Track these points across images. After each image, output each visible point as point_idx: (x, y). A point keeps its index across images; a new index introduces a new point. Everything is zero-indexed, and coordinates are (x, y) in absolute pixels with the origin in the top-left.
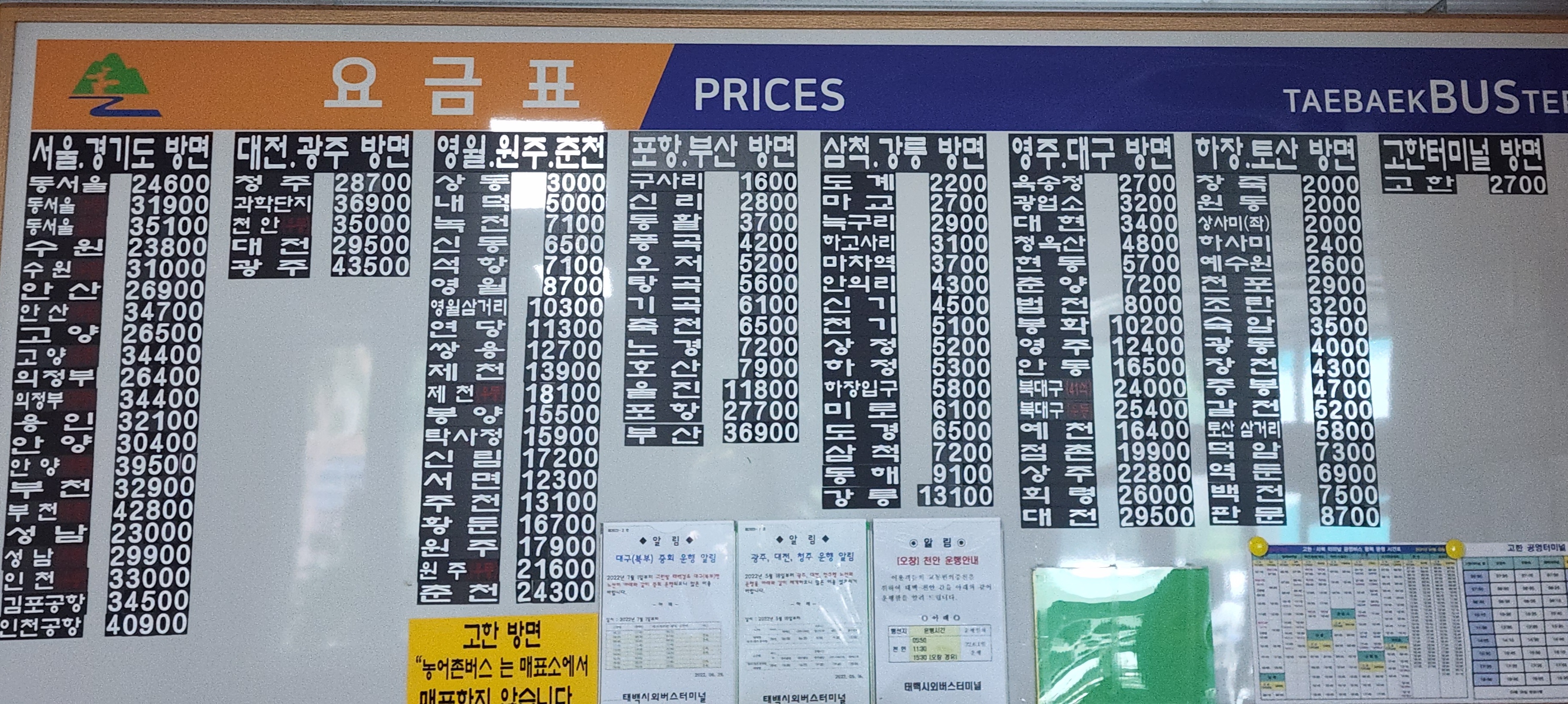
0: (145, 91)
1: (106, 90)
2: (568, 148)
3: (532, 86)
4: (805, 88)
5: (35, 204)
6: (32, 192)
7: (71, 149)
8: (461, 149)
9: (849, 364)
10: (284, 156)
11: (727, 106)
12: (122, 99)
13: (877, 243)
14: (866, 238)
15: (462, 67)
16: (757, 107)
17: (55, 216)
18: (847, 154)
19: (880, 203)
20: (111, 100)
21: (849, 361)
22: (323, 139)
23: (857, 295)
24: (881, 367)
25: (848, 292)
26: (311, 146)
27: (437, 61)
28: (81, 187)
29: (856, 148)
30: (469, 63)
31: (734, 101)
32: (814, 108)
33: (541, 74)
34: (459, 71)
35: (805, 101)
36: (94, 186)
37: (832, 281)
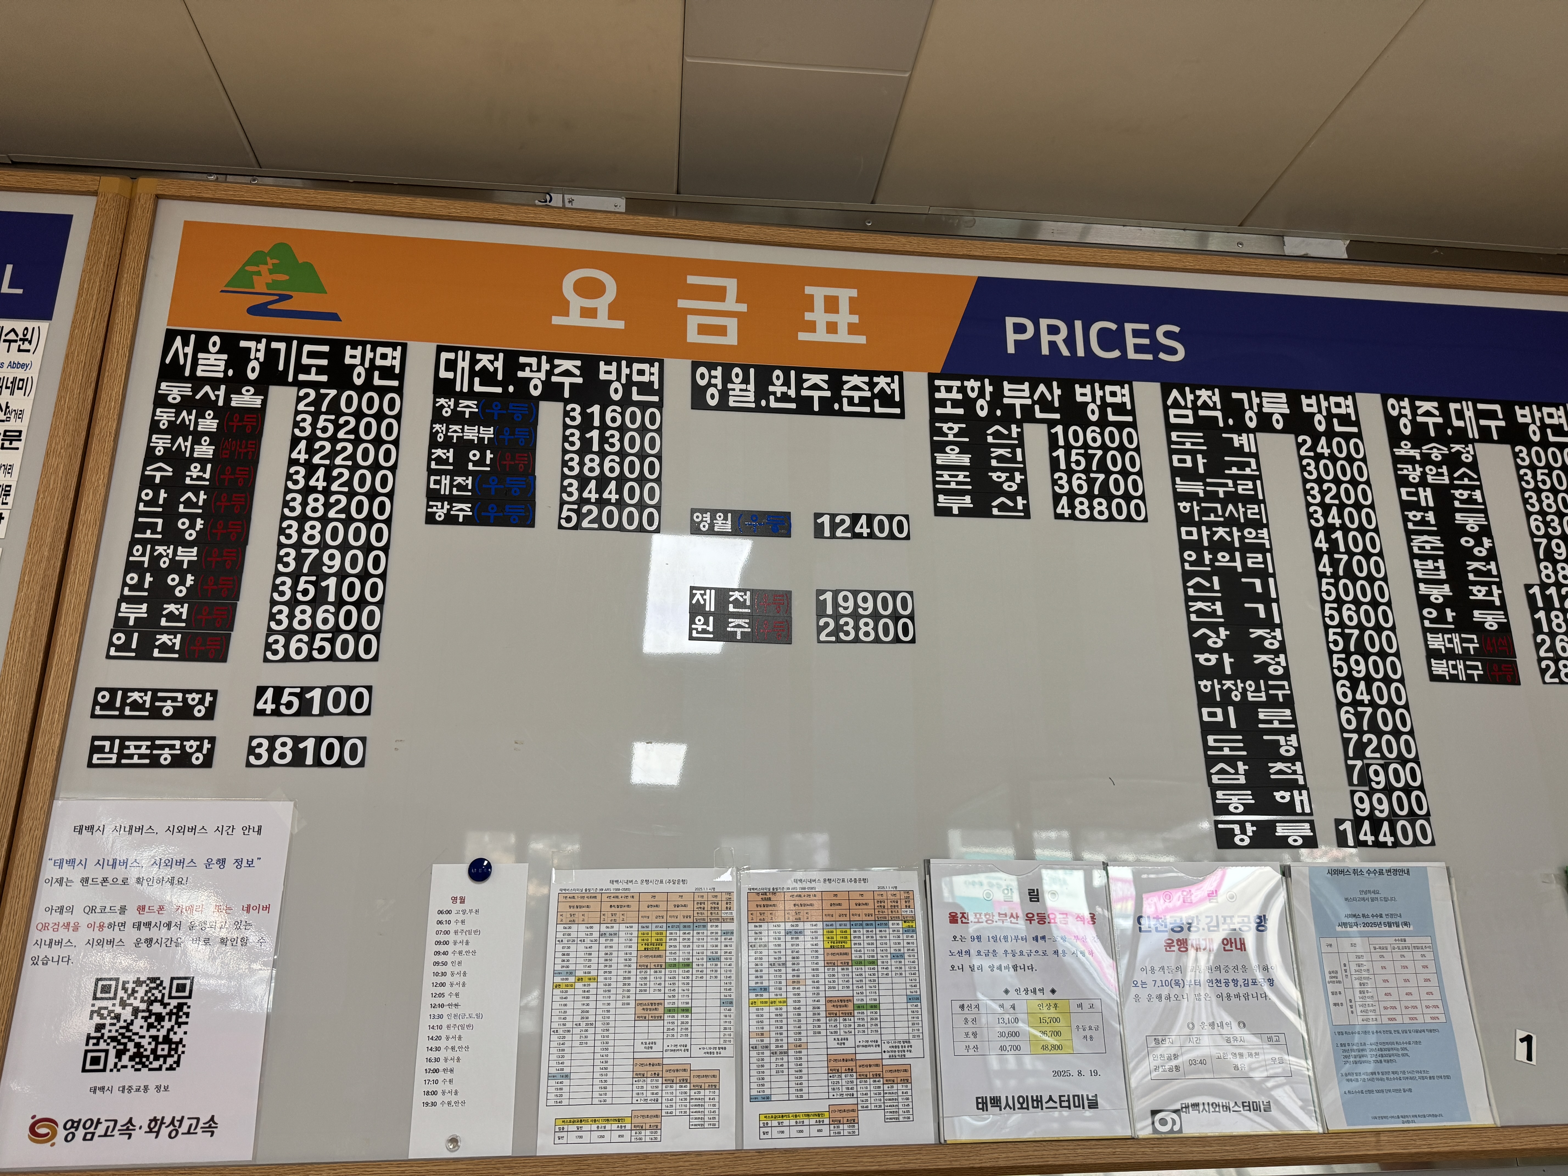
0: (320, 289)
1: (268, 285)
2: (856, 388)
3: (808, 316)
4: (1136, 333)
5: (165, 417)
6: (160, 401)
7: (218, 353)
8: (724, 383)
9: (1227, 660)
10: (500, 377)
11: (1045, 351)
12: (290, 297)
13: (1245, 513)
14: (1230, 507)
15: (723, 290)
16: (1081, 352)
17: (191, 433)
18: (1195, 408)
19: (1242, 466)
20: (277, 297)
21: (1226, 656)
22: (550, 361)
23: (1227, 574)
24: (1266, 665)
25: (1217, 571)
26: (535, 368)
27: (692, 280)
28: (227, 399)
29: (1205, 402)
30: (731, 285)
31: (1053, 345)
32: (1149, 357)
33: (819, 304)
34: (719, 294)
35: (1138, 349)
36: (247, 399)
37: (1194, 557)
